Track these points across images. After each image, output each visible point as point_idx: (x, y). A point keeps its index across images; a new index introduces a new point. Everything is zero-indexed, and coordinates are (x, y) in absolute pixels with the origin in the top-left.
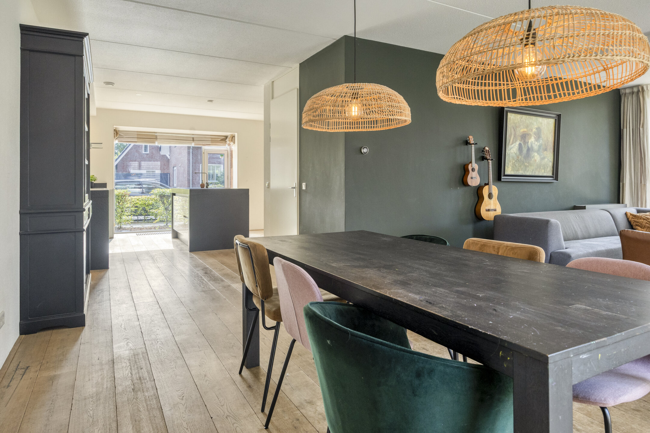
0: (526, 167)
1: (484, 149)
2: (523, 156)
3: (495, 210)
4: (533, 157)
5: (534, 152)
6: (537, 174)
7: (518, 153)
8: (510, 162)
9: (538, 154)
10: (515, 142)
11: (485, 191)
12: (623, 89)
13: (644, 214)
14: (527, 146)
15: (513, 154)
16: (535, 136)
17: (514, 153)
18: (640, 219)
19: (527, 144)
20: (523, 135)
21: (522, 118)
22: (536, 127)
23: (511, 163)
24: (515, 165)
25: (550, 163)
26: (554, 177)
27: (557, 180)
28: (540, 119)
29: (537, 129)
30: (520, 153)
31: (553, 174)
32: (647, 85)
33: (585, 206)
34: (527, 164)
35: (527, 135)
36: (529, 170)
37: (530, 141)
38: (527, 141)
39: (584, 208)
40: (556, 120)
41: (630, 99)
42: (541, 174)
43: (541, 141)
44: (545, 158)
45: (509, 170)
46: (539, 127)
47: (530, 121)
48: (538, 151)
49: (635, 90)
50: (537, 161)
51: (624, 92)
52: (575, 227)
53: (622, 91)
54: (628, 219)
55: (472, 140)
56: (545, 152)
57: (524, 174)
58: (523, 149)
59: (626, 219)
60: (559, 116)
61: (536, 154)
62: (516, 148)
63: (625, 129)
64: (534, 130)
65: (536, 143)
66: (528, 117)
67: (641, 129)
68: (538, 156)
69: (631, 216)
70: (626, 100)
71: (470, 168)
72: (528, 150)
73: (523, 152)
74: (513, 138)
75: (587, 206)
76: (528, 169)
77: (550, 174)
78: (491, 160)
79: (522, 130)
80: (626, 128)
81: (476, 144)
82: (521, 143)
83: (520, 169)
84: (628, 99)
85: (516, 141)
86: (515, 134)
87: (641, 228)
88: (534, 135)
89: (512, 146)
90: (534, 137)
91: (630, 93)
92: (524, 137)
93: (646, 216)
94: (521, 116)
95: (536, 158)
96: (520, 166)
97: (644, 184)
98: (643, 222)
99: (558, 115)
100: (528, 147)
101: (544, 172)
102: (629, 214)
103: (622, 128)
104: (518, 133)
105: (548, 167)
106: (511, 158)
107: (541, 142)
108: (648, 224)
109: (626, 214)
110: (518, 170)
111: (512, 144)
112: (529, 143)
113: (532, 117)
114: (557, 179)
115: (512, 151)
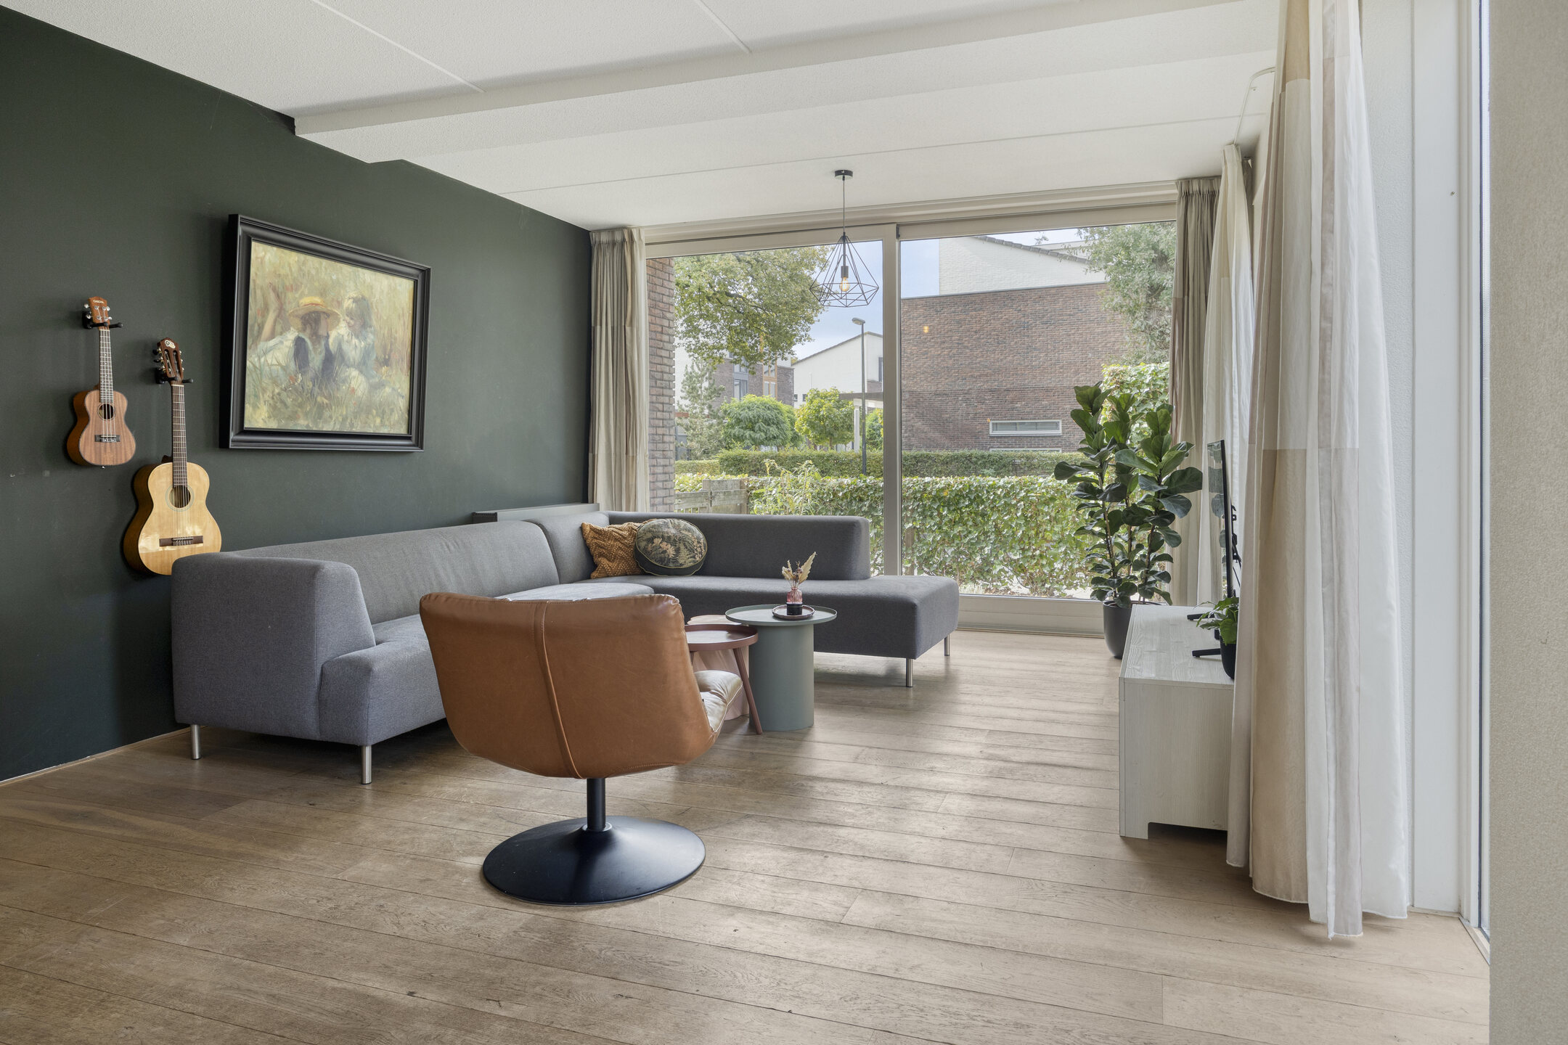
0: (321, 407)
1: (159, 345)
2: (310, 374)
3: (198, 540)
4: (344, 381)
5: (348, 367)
6: (358, 429)
7: (292, 366)
8: (264, 390)
9: (361, 372)
10: (281, 334)
11: (160, 482)
12: (595, 231)
13: (616, 526)
14: (321, 348)
15: (273, 368)
16: (352, 322)
17: (279, 364)
18: (609, 540)
19: (323, 343)
20: (309, 314)
21: (304, 263)
22: (353, 294)
23: (269, 394)
24: (283, 402)
25: (400, 399)
26: (414, 439)
27: (422, 448)
28: (367, 275)
29: (356, 300)
30: (300, 368)
31: (409, 430)
32: (639, 229)
33: (496, 514)
34: (326, 401)
35: (323, 316)
36: (331, 417)
37: (333, 334)
38: (322, 332)
39: (493, 518)
40: (416, 283)
41: (608, 254)
42: (370, 430)
43: (371, 336)
44: (384, 385)
45: (258, 416)
46: (364, 298)
47: (334, 277)
48: (362, 366)
49: (618, 237)
50: (359, 393)
51: (597, 239)
52: (442, 573)
53: (594, 237)
54: (585, 541)
55: (102, 311)
56: (384, 369)
57: (314, 428)
58: (310, 358)
59: (581, 540)
60: (426, 273)
61: (354, 373)
62: (287, 350)
63: (598, 327)
64: (348, 304)
65: (355, 341)
66: (325, 262)
67: (628, 329)
68: (361, 378)
69: (592, 534)
70: (601, 260)
71: (91, 402)
72: (329, 359)
73: (311, 365)
74: (275, 321)
75: (501, 514)
76: (327, 414)
77: (402, 430)
78: (183, 382)
79: (309, 300)
80: (601, 325)
81: (117, 326)
82: (302, 335)
83: (300, 414)
84: (604, 255)
85: (285, 329)
86: (281, 309)
87: (609, 561)
88: (348, 319)
89: (272, 343)
90: (348, 323)
91: (608, 243)
92: (313, 320)
93: (621, 532)
94: (302, 257)
95: (353, 384)
96: (300, 406)
97: (633, 457)
98: (612, 546)
99: (422, 271)
100: (327, 349)
101: (382, 424)
102: (588, 528)
103: (593, 325)
104: (290, 308)
105: (392, 410)
106: (266, 381)
107: (369, 341)
108: (622, 550)
109: (582, 528)
110: (293, 417)
111: (272, 336)
112: (331, 340)
113: (339, 265)
114: (419, 444)
115: (270, 359)
